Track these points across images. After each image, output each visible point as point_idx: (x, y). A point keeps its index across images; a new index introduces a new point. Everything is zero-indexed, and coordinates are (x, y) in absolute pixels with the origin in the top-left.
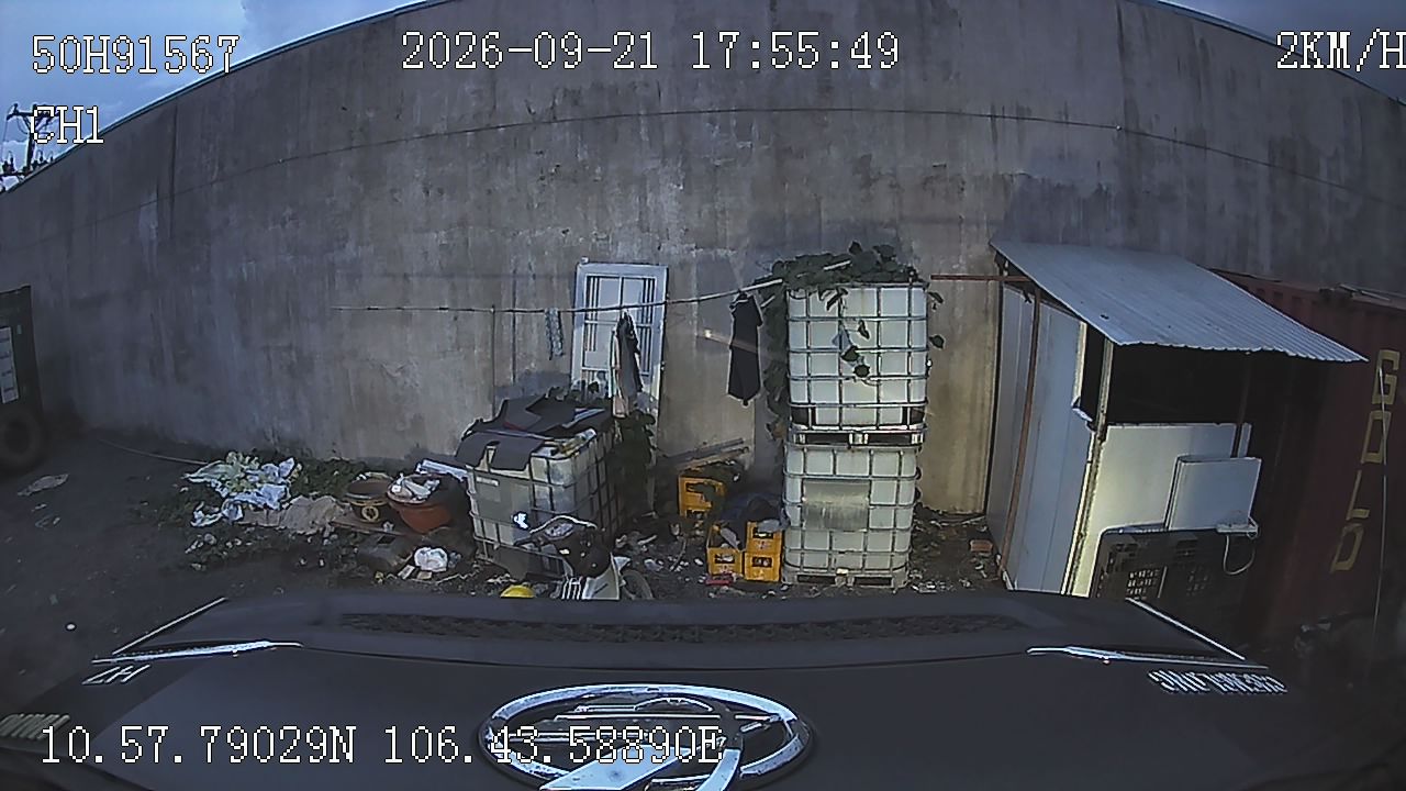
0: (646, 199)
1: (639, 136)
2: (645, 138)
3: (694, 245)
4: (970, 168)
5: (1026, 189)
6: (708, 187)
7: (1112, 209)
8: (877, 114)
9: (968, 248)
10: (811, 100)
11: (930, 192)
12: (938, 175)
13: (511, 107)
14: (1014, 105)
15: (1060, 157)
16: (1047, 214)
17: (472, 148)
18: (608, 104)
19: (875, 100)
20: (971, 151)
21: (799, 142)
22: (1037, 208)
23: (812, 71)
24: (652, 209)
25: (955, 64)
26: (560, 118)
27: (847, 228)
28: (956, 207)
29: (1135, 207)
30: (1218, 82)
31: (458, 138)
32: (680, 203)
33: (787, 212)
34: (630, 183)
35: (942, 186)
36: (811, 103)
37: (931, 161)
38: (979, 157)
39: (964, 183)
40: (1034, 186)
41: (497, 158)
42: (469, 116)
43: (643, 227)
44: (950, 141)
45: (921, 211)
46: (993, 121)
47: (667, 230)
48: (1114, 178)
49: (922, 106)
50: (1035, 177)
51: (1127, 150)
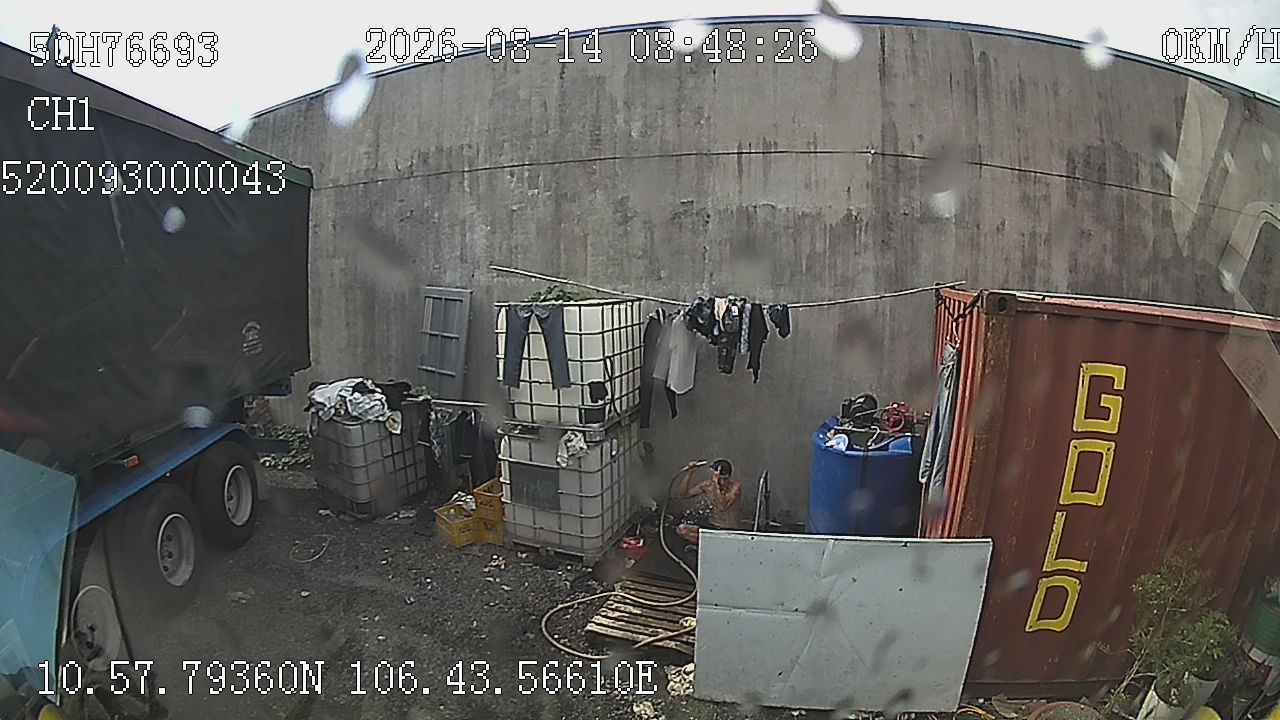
0: (465, 236)
1: (463, 187)
2: (468, 190)
4: (716, 203)
5: (770, 219)
6: (507, 228)
7: (863, 233)
8: (636, 161)
9: (711, 275)
10: (584, 152)
11: (678, 226)
12: (685, 211)
13: (387, 165)
14: (761, 141)
15: (806, 186)
16: (791, 241)
17: (362, 196)
18: (445, 163)
19: (635, 148)
20: (717, 187)
21: (573, 188)
22: (781, 236)
23: (587, 127)
24: (469, 245)
25: (707, 108)
26: (415, 174)
27: (608, 259)
28: (701, 239)
29: (890, 230)
30: (1000, 94)
31: (354, 188)
32: (487, 239)
33: (562, 247)
34: (456, 225)
35: (689, 220)
36: (584, 155)
37: (680, 198)
38: (724, 191)
39: (708, 217)
40: (777, 215)
41: (377, 204)
42: (362, 173)
43: (463, 259)
44: (698, 179)
45: (669, 243)
46: (739, 159)
47: (478, 262)
48: (867, 202)
49: (674, 150)
50: (779, 207)
51: (883, 173)
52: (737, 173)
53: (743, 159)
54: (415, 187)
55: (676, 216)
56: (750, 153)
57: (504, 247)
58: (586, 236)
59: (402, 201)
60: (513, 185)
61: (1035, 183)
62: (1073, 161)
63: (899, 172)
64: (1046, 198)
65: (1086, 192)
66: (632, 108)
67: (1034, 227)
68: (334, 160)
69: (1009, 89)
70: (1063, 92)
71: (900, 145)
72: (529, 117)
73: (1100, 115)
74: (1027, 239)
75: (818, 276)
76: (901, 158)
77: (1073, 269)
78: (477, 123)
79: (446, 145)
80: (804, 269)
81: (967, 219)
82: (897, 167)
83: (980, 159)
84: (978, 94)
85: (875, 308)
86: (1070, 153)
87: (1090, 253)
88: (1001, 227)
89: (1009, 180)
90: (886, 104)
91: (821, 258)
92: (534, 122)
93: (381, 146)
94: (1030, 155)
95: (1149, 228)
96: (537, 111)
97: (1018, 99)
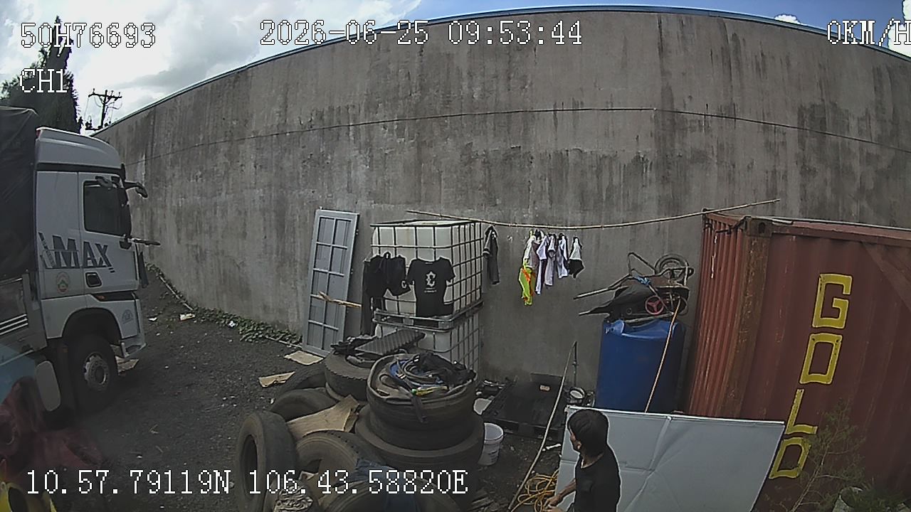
0: (350, 173)
1: (349, 137)
2: (352, 138)
3: (373, 202)
4: (537, 148)
5: (578, 160)
6: (381, 167)
7: (648, 171)
8: (477, 117)
9: (534, 202)
10: (438, 109)
11: (509, 165)
12: (515, 154)
13: (293, 121)
14: (572, 101)
15: (605, 134)
16: (595, 176)
17: (275, 144)
18: (335, 119)
19: (477, 106)
20: (539, 137)
21: (430, 137)
22: (586, 173)
23: (440, 91)
24: (353, 180)
25: (529, 77)
26: (314, 127)
27: (456, 190)
28: (527, 174)
29: (669, 168)
30: (748, 65)
31: (269, 138)
32: (367, 176)
33: (422, 181)
34: (344, 165)
35: (517, 161)
36: (438, 112)
37: (510, 144)
38: (544, 140)
39: (532, 158)
40: (584, 157)
41: (285, 150)
42: (275, 126)
43: (349, 190)
44: (524, 130)
45: (503, 178)
46: (555, 114)
47: (360, 192)
48: (651, 147)
49: (506, 109)
50: (585, 151)
51: (663, 125)
52: (553, 125)
53: (557, 115)
54: (314, 137)
55: (507, 158)
56: (563, 110)
57: (380, 181)
58: (440, 173)
59: (303, 147)
60: (385, 135)
61: (775, 132)
62: (802, 116)
63: (675, 124)
64: (784, 143)
65: (812, 139)
66: (474, 77)
67: (774, 166)
68: (254, 117)
69: (754, 61)
70: (794, 63)
71: (675, 104)
72: (397, 84)
73: (820, 81)
74: (770, 174)
75: (615, 203)
76: (676, 114)
77: (803, 198)
78: (358, 89)
79: (336, 106)
80: (604, 198)
81: (725, 160)
82: (674, 120)
83: (735, 115)
84: (732, 65)
85: (657, 228)
86: (799, 110)
87: (815, 186)
88: (750, 166)
89: (757, 130)
90: (663, 73)
91: (617, 190)
92: (400, 88)
93: (289, 106)
94: (771, 111)
95: (857, 167)
96: (403, 80)
97: (761, 69)
